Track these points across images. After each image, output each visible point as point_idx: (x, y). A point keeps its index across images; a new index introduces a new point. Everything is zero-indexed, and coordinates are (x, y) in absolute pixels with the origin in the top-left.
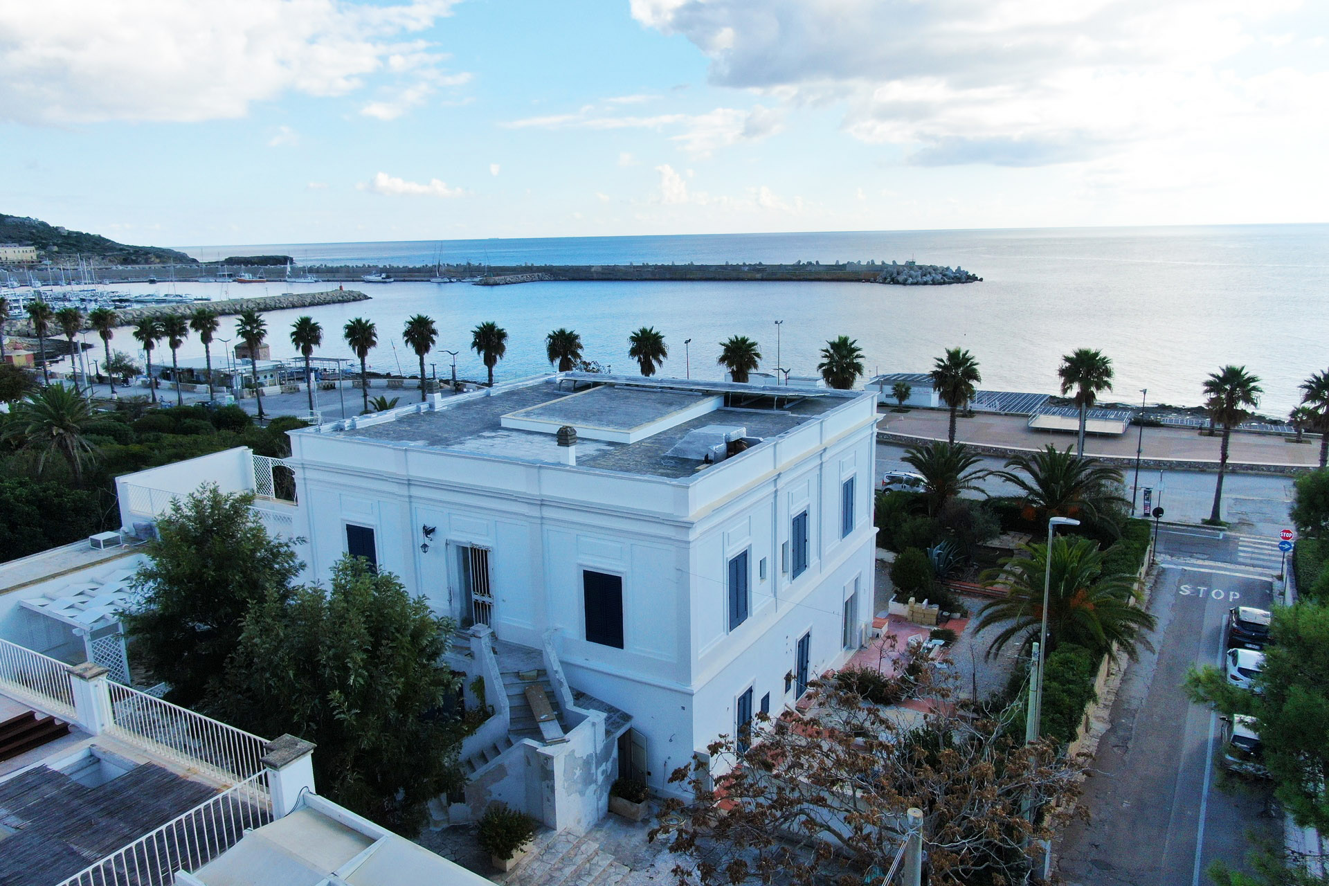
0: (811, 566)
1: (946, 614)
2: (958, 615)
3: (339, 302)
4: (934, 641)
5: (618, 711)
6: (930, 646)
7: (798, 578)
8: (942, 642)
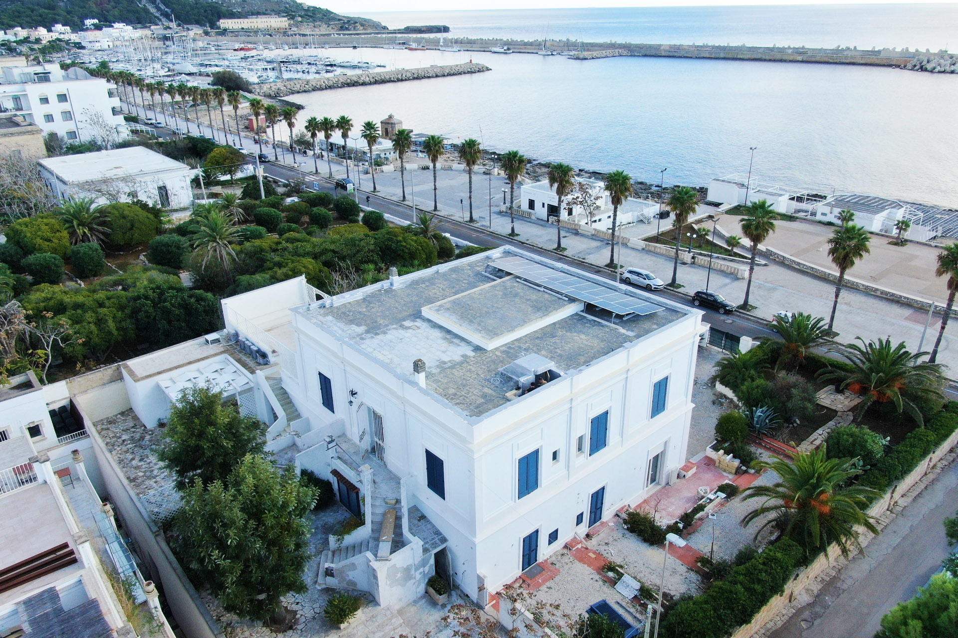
0: (610, 444)
1: (744, 468)
2: (752, 471)
3: (468, 72)
4: (719, 493)
5: (441, 534)
6: (712, 497)
7: (596, 455)
8: (724, 495)
